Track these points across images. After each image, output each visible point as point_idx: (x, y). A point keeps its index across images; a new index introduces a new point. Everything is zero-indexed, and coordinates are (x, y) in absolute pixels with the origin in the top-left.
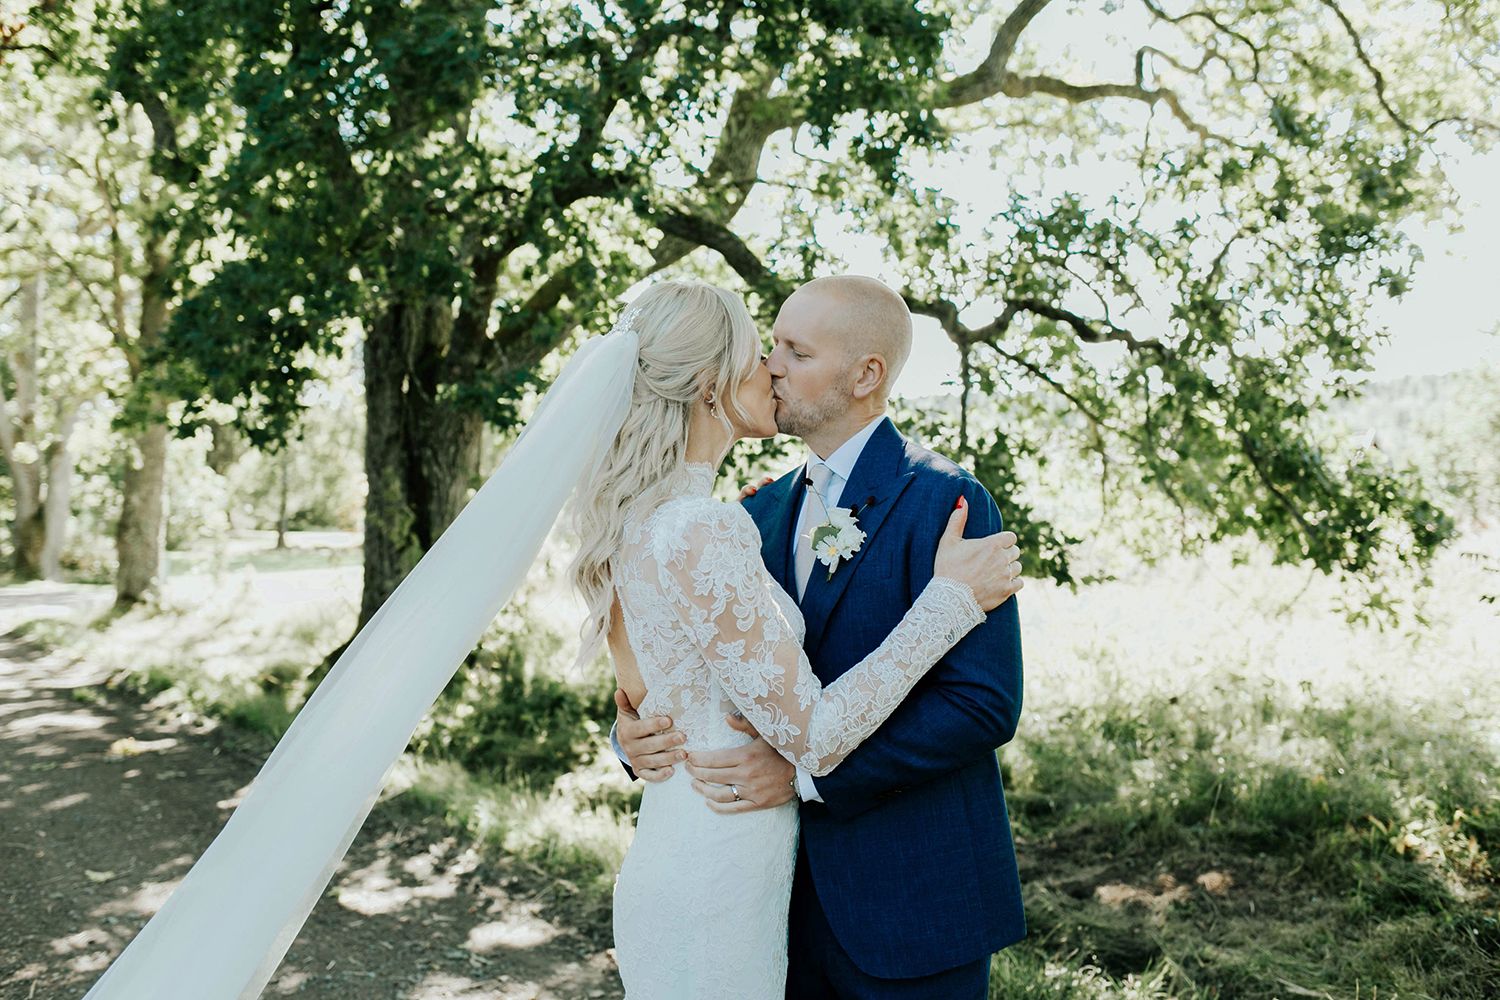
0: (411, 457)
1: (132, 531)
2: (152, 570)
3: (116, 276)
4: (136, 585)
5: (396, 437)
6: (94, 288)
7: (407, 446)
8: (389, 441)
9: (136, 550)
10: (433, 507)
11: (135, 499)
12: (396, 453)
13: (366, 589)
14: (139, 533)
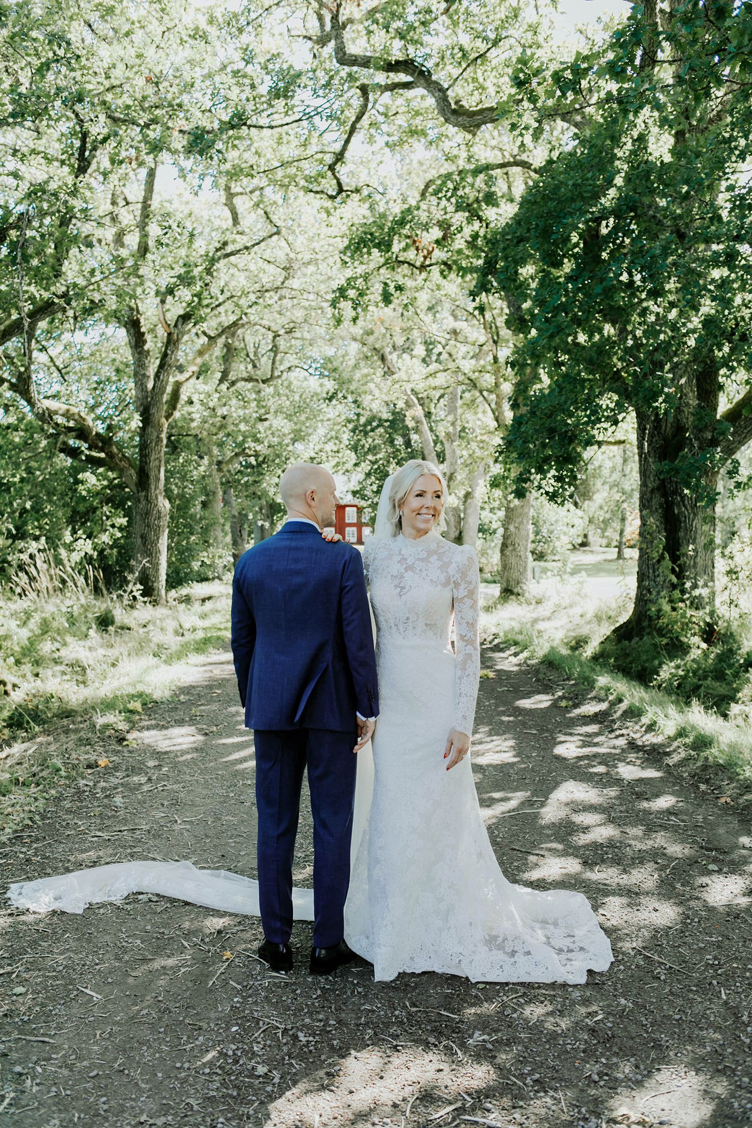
0: (667, 502)
1: (511, 548)
2: (523, 573)
3: (497, 385)
4: (512, 583)
5: (658, 489)
6: (485, 393)
7: (665, 495)
8: (652, 491)
9: (513, 560)
10: (681, 534)
11: (512, 528)
12: (657, 500)
13: (639, 587)
14: (515, 550)
